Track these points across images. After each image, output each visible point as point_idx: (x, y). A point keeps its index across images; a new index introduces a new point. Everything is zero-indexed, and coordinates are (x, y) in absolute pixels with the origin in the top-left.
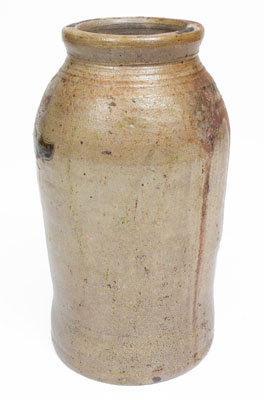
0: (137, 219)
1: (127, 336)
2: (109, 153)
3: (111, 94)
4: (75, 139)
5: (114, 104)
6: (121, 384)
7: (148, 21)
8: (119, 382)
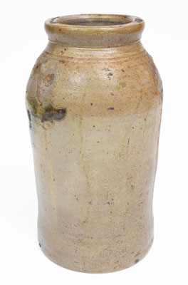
0: (129, 152)
1: (119, 236)
2: (112, 109)
3: (107, 67)
4: (86, 102)
5: (111, 75)
6: (116, 271)
7: (90, 17)
8: (115, 269)
